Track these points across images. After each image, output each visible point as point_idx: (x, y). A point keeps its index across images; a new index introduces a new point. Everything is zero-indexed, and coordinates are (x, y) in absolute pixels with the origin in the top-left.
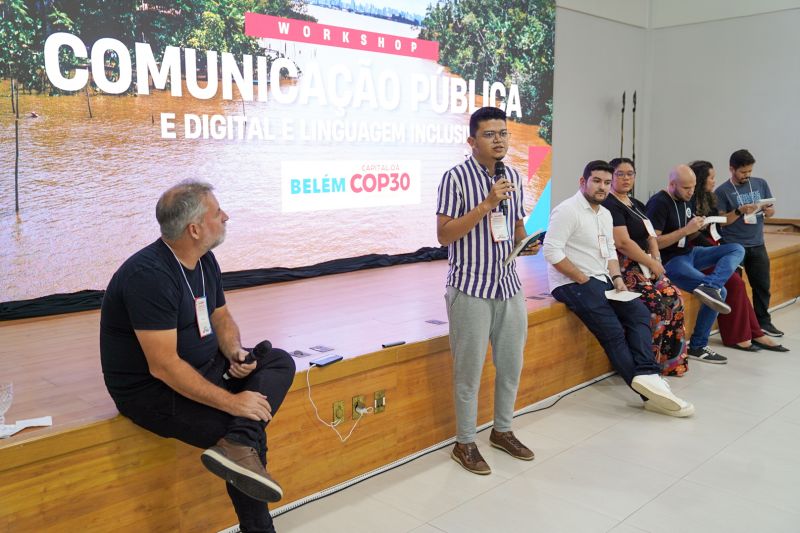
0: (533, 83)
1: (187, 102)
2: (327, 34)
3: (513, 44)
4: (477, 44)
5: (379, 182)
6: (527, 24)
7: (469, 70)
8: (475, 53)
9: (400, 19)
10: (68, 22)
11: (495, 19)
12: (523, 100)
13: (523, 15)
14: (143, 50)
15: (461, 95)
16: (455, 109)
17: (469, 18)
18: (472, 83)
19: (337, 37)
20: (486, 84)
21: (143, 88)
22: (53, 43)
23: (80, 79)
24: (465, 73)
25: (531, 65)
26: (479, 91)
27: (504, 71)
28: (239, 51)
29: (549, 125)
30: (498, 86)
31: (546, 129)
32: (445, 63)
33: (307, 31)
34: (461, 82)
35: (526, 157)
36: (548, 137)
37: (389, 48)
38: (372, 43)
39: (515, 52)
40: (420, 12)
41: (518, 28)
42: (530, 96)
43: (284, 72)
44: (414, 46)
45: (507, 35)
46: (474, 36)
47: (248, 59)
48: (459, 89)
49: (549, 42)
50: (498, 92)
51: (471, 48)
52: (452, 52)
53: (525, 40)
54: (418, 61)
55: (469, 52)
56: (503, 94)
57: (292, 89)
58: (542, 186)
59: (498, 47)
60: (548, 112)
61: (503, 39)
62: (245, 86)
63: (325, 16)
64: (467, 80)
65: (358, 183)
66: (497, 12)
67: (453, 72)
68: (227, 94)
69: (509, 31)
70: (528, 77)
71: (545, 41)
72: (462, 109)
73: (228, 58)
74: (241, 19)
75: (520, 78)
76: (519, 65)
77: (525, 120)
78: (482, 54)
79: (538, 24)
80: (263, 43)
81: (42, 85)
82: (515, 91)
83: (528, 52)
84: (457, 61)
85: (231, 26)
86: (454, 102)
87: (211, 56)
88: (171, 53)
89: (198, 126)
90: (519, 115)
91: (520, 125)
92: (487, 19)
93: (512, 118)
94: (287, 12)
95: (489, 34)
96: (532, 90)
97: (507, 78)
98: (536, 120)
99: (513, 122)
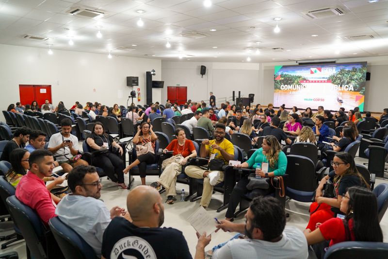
0: (358, 84)
1: (293, 90)
5: (318, 100)
6: (356, 74)
8: (340, 81)
9: (324, 78)
10: (283, 84)
13: (354, 73)
18: (339, 86)
19: (312, 82)
20: (343, 86)
21: (289, 89)
22: (282, 86)
23: (283, 88)
24: (338, 84)
25: (357, 81)
26: (341, 86)
27: (348, 83)
31: (362, 93)
32: (333, 83)
33: (308, 81)
34: (337, 86)
35: (355, 98)
37: (321, 82)
38: (318, 82)
39: (352, 79)
40: (328, 76)
41: (353, 75)
43: (304, 86)
44: (326, 81)
45: (349, 77)
47: (300, 85)
52: (335, 81)
53: (355, 77)
54: (327, 83)
55: (339, 81)
56: (348, 86)
57: (305, 88)
59: (347, 79)
60: (363, 89)
62: (299, 88)
63: (311, 80)
65: (314, 100)
66: (347, 74)
70: (356, 83)
72: (337, 90)
73: (298, 86)
75: (354, 84)
76: (353, 82)
77: (355, 91)
79: (360, 74)
82: (351, 86)
83: (356, 79)
85: (298, 82)
87: (296, 86)
88: (292, 86)
89: (294, 92)
90: (353, 90)
91: (353, 92)
92: (344, 75)
93: (351, 90)
94: (305, 80)
95: (344, 77)
96: (358, 86)
97: (349, 84)
98: (358, 91)
99: (351, 92)
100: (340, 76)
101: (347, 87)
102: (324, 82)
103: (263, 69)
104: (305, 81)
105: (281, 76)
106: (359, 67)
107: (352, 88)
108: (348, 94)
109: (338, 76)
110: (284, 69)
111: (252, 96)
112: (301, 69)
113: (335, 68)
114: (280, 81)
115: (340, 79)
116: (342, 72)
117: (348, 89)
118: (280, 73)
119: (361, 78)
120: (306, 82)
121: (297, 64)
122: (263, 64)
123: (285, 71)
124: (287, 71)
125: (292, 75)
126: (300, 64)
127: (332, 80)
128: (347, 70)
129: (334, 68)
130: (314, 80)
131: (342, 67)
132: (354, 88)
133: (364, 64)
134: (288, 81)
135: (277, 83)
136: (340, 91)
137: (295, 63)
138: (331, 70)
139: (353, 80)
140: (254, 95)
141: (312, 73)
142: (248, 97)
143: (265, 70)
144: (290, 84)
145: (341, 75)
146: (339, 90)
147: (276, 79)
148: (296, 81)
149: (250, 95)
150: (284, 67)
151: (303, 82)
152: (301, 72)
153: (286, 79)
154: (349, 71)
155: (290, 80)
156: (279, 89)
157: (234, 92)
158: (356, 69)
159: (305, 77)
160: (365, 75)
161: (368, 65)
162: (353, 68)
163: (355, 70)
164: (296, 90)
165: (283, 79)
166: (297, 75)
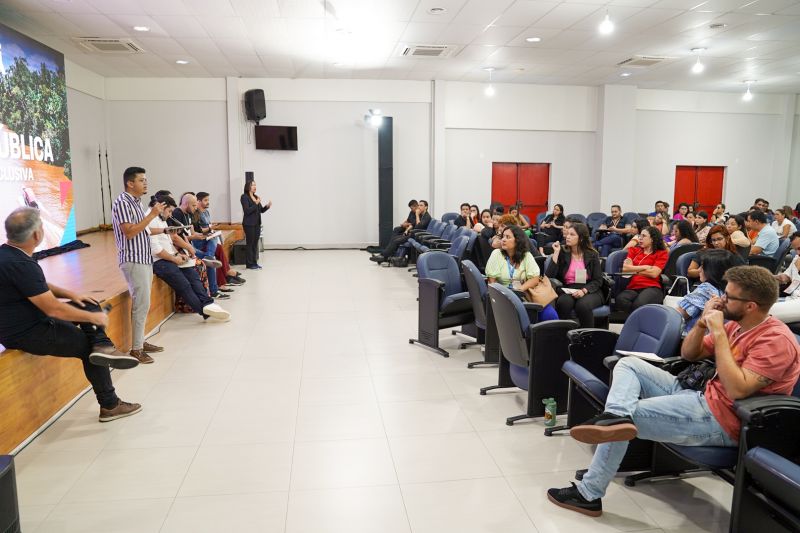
0: (58, 138)
3: (44, 110)
4: (22, 109)
6: (51, 96)
7: (20, 127)
8: (22, 116)
11: (32, 92)
12: (53, 149)
13: (48, 90)
15: (16, 145)
16: (14, 156)
17: (15, 90)
18: (22, 136)
20: (31, 138)
24: (17, 129)
25: (55, 125)
27: (40, 130)
29: (69, 166)
30: (38, 139)
31: (68, 170)
32: (4, 122)
34: (16, 136)
35: (59, 189)
36: (69, 175)
39: (46, 116)
41: (46, 98)
42: (57, 147)
45: (40, 104)
46: (20, 103)
48: (15, 141)
49: (64, 109)
50: (38, 143)
51: (19, 112)
52: (8, 114)
53: (50, 107)
55: (18, 114)
56: (41, 145)
58: (70, 209)
59: (36, 112)
60: (68, 158)
61: (38, 106)
64: (19, 135)
66: (32, 87)
67: (9, 129)
69: (41, 101)
70: (55, 133)
71: (62, 108)
72: (18, 156)
75: (50, 134)
76: (49, 125)
77: (56, 163)
78: (26, 117)
79: (57, 97)
82: (48, 143)
83: (53, 116)
84: (11, 121)
86: (12, 151)
90: (52, 160)
91: (53, 167)
92: (27, 91)
93: (48, 162)
95: (29, 102)
96: (58, 143)
97: (43, 134)
98: (61, 163)
99: (49, 165)
106: (52, 68)
108: (44, 174)
117: (41, 154)
128: (31, 69)
136: (29, 165)
139: (49, 117)
146: (26, 157)
154: (36, 78)
158: (49, 75)
162: (44, 69)
163: (46, 77)
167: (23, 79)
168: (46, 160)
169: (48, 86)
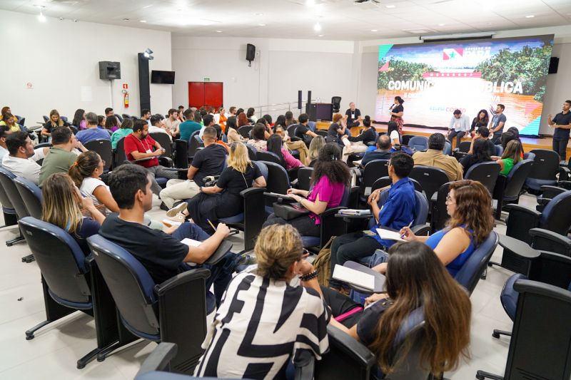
0: (532, 81)
1: (409, 91)
2: (443, 75)
4: (500, 71)
6: (530, 60)
7: (495, 79)
8: (498, 74)
9: (467, 68)
10: (392, 78)
11: (510, 62)
13: (526, 58)
14: (403, 82)
15: (491, 87)
18: (496, 83)
19: (445, 75)
20: (503, 83)
21: (402, 89)
22: (390, 82)
23: (393, 87)
24: (493, 80)
25: (530, 75)
26: (499, 84)
27: (513, 78)
28: (420, 81)
29: (542, 96)
30: (509, 83)
31: (539, 97)
32: (484, 78)
33: (437, 75)
34: (491, 83)
35: (525, 107)
37: (462, 75)
38: (457, 75)
39: (520, 71)
40: (475, 65)
41: (524, 63)
42: (529, 86)
43: (431, 84)
44: (471, 75)
45: (516, 66)
47: (423, 82)
52: (488, 74)
53: (528, 66)
54: (473, 78)
55: (495, 74)
56: (512, 84)
57: (432, 88)
58: (534, 118)
59: (511, 70)
60: (542, 91)
61: (514, 68)
62: (421, 87)
63: (442, 71)
64: (493, 82)
65: (448, 110)
66: (511, 60)
67: (487, 80)
68: (418, 89)
69: (518, 64)
70: (528, 79)
71: (542, 65)
73: (418, 82)
74: (422, 74)
75: (523, 80)
76: (523, 76)
77: (525, 94)
78: (502, 74)
79: (537, 60)
80: (426, 78)
81: (388, 89)
82: (519, 84)
83: (530, 71)
85: (420, 76)
86: (487, 89)
87: (415, 82)
88: (408, 82)
90: (521, 92)
91: (522, 96)
92: (505, 63)
93: (517, 93)
94: (433, 71)
95: (505, 67)
96: (531, 84)
97: (515, 80)
98: (532, 94)
99: (518, 95)
100: (498, 63)
101: (509, 86)
102: (468, 75)
103: (361, 51)
104: (432, 74)
105: (390, 64)
106: (538, 45)
107: (521, 87)
108: (512, 99)
109: (495, 64)
110: (396, 52)
111: (337, 101)
112: (427, 51)
113: (490, 48)
114: (389, 74)
115: (498, 69)
116: (502, 57)
117: (511, 89)
118: (388, 59)
119: (538, 69)
120: (435, 76)
121: (421, 41)
122: (360, 42)
123: (397, 55)
124: (401, 55)
125: (409, 62)
126: (425, 41)
127: (484, 72)
128: (512, 52)
129: (488, 49)
130: (448, 71)
131: (503, 47)
132: (525, 88)
133: (547, 40)
134: (402, 73)
135: (383, 77)
136: (497, 94)
137: (416, 40)
138: (482, 52)
139: (524, 72)
140: (340, 98)
141: (446, 57)
142: (330, 102)
143: (363, 54)
144: (405, 79)
145: (500, 61)
146: (496, 91)
147: (380, 70)
148: (416, 74)
149: (333, 98)
150: (396, 47)
151: (429, 76)
152: (426, 55)
153: (399, 70)
154: (516, 55)
155: (406, 72)
156: (386, 88)
157: (300, 93)
158: (531, 51)
159: (433, 66)
160: (548, 62)
161: (555, 41)
162: (526, 49)
163: (528, 52)
164: (415, 91)
165: (393, 69)
166: (418, 63)
167: (504, 57)
168: (515, 92)
169: (527, 56)
